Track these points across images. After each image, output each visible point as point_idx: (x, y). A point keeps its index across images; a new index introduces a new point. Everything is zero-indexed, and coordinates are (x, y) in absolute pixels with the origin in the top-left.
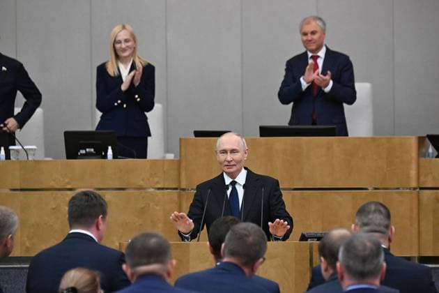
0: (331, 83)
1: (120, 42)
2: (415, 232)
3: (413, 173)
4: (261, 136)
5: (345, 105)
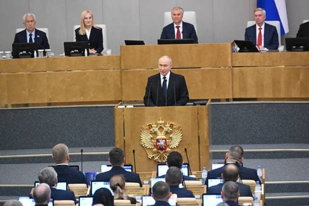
4: (158, 44)
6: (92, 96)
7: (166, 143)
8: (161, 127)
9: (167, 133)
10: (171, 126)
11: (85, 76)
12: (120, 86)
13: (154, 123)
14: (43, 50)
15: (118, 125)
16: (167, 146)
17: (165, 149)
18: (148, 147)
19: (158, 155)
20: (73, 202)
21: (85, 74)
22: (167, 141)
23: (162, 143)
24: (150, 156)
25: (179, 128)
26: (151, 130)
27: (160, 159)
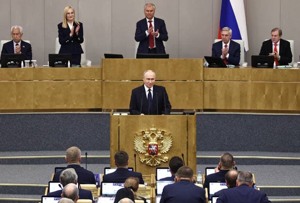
0: (159, 34)
1: (69, 13)
2: (202, 98)
3: (201, 74)
5: (163, 42)
6: (75, 103)
7: (157, 148)
8: (153, 134)
9: (158, 139)
10: (163, 133)
11: (69, 86)
12: (100, 95)
13: (147, 129)
14: (29, 61)
15: (113, 131)
16: (158, 151)
17: (157, 154)
18: (141, 152)
19: (150, 159)
20: (91, 201)
21: (69, 83)
22: (159, 146)
23: (154, 148)
24: (143, 160)
25: (170, 135)
26: (144, 136)
27: (152, 163)
